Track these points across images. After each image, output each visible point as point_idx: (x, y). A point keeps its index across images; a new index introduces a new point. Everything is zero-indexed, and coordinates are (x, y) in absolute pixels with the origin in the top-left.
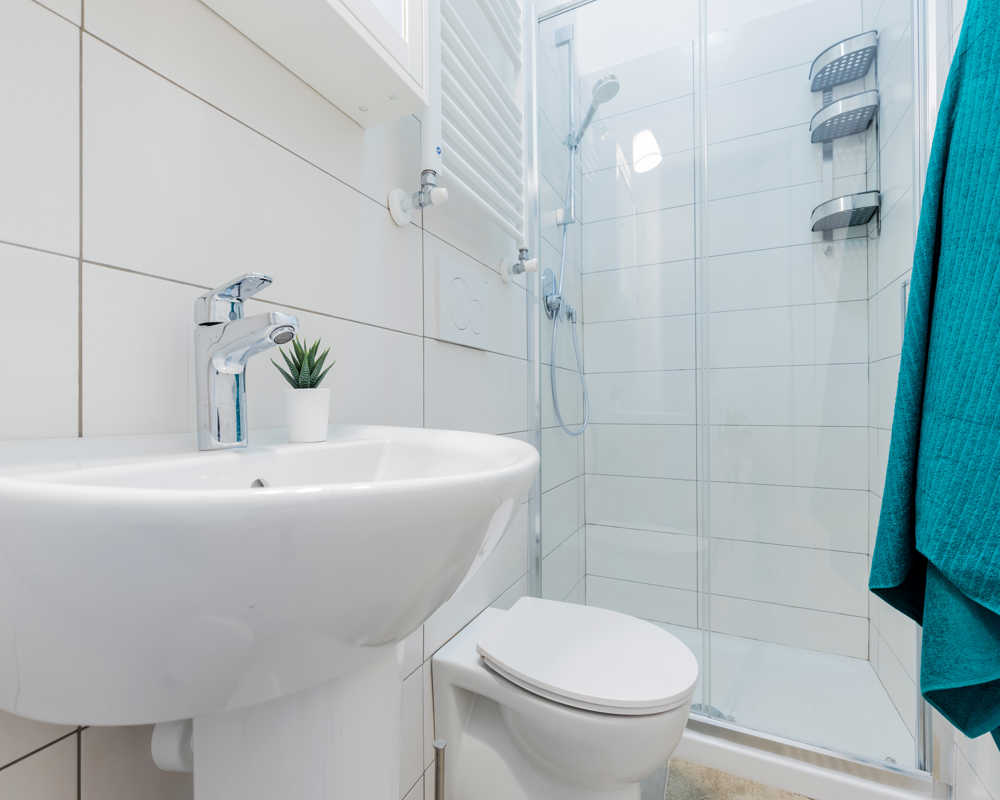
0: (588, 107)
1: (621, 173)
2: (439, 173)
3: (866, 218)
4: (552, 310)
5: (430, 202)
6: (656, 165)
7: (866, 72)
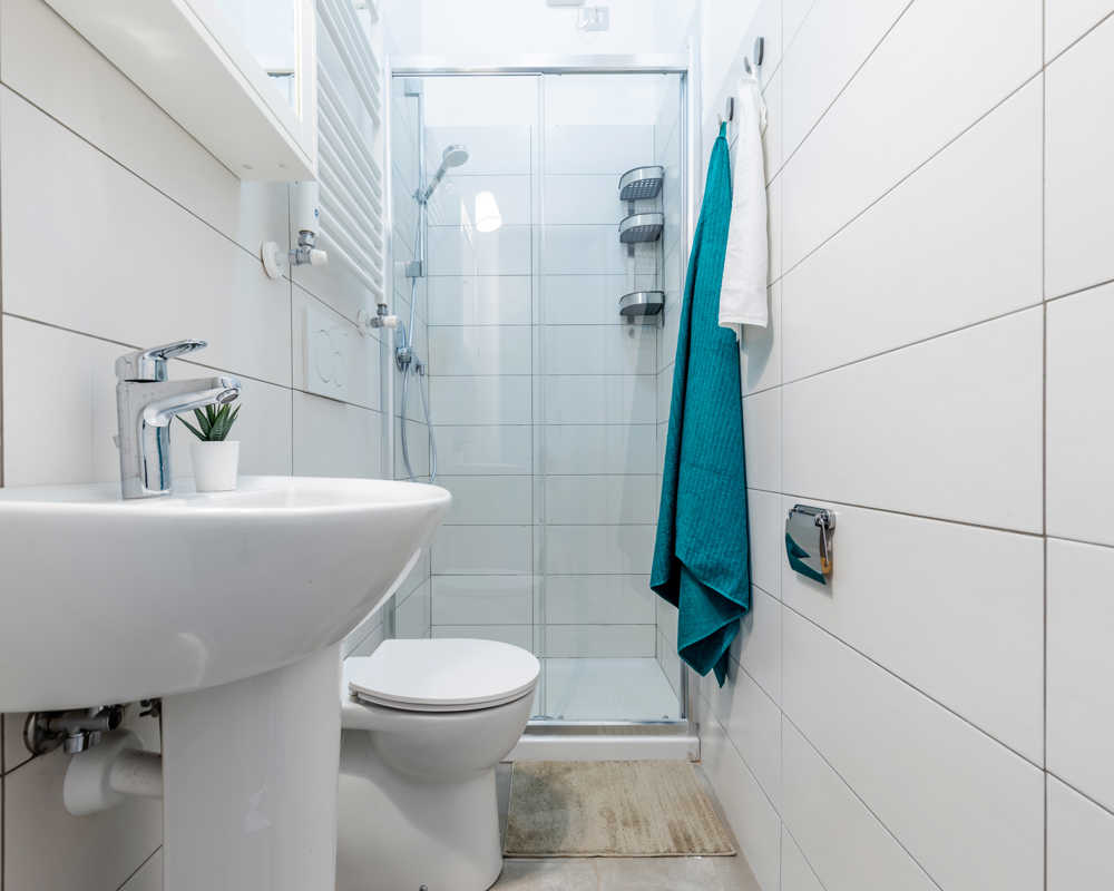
0: (438, 168)
1: (465, 231)
2: (317, 235)
3: (654, 311)
4: (403, 363)
5: (309, 262)
6: (494, 228)
7: (656, 195)
